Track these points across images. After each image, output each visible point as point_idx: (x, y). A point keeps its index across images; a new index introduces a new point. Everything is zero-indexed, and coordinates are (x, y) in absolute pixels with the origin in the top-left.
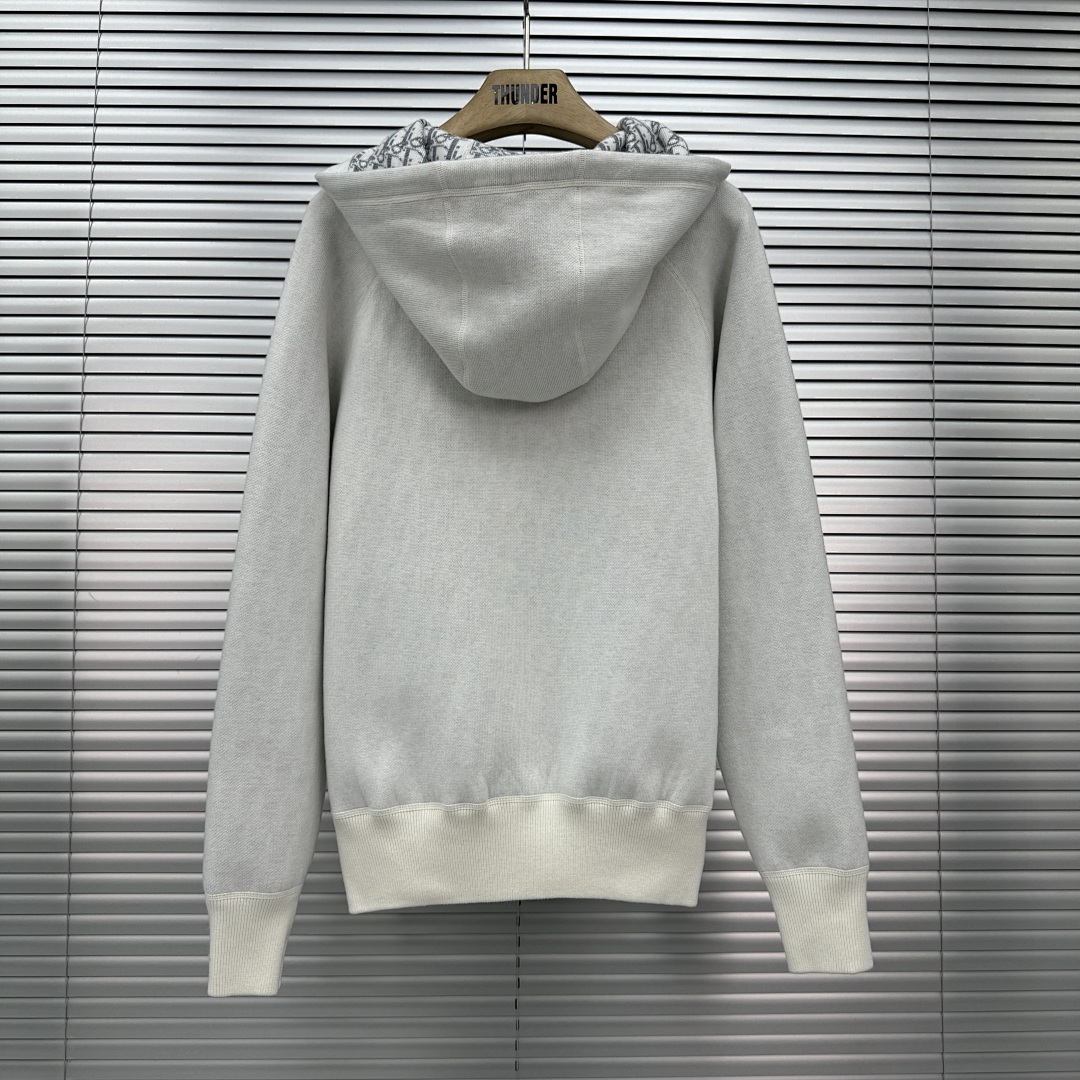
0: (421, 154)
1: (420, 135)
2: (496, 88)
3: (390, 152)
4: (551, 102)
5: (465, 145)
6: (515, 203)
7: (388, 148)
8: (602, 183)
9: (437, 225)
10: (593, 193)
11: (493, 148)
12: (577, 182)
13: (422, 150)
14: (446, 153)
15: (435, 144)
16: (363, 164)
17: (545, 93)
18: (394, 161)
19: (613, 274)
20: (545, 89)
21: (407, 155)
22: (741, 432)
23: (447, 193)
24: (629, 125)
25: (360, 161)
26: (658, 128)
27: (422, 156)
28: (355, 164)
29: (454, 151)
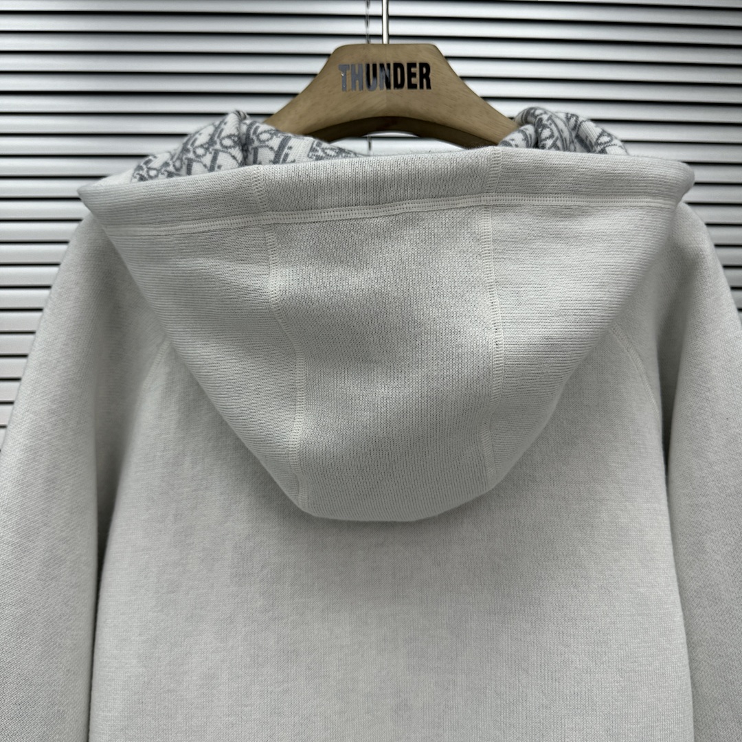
0: (234, 157)
1: (234, 131)
2: (344, 68)
3: (191, 155)
4: (422, 87)
5: (301, 145)
6: (384, 234)
7: (188, 151)
8: (525, 201)
9: (253, 269)
10: (511, 216)
11: (341, 150)
12: (487, 199)
13: (237, 152)
14: (272, 156)
15: (256, 143)
16: (153, 173)
17: (414, 75)
18: (196, 167)
19: (551, 347)
20: (413, 70)
21: (214, 159)
22: (718, 557)
23: (269, 217)
24: (541, 117)
25: (149, 169)
26: (576, 121)
27: (237, 161)
28: (141, 172)
29: (284, 153)
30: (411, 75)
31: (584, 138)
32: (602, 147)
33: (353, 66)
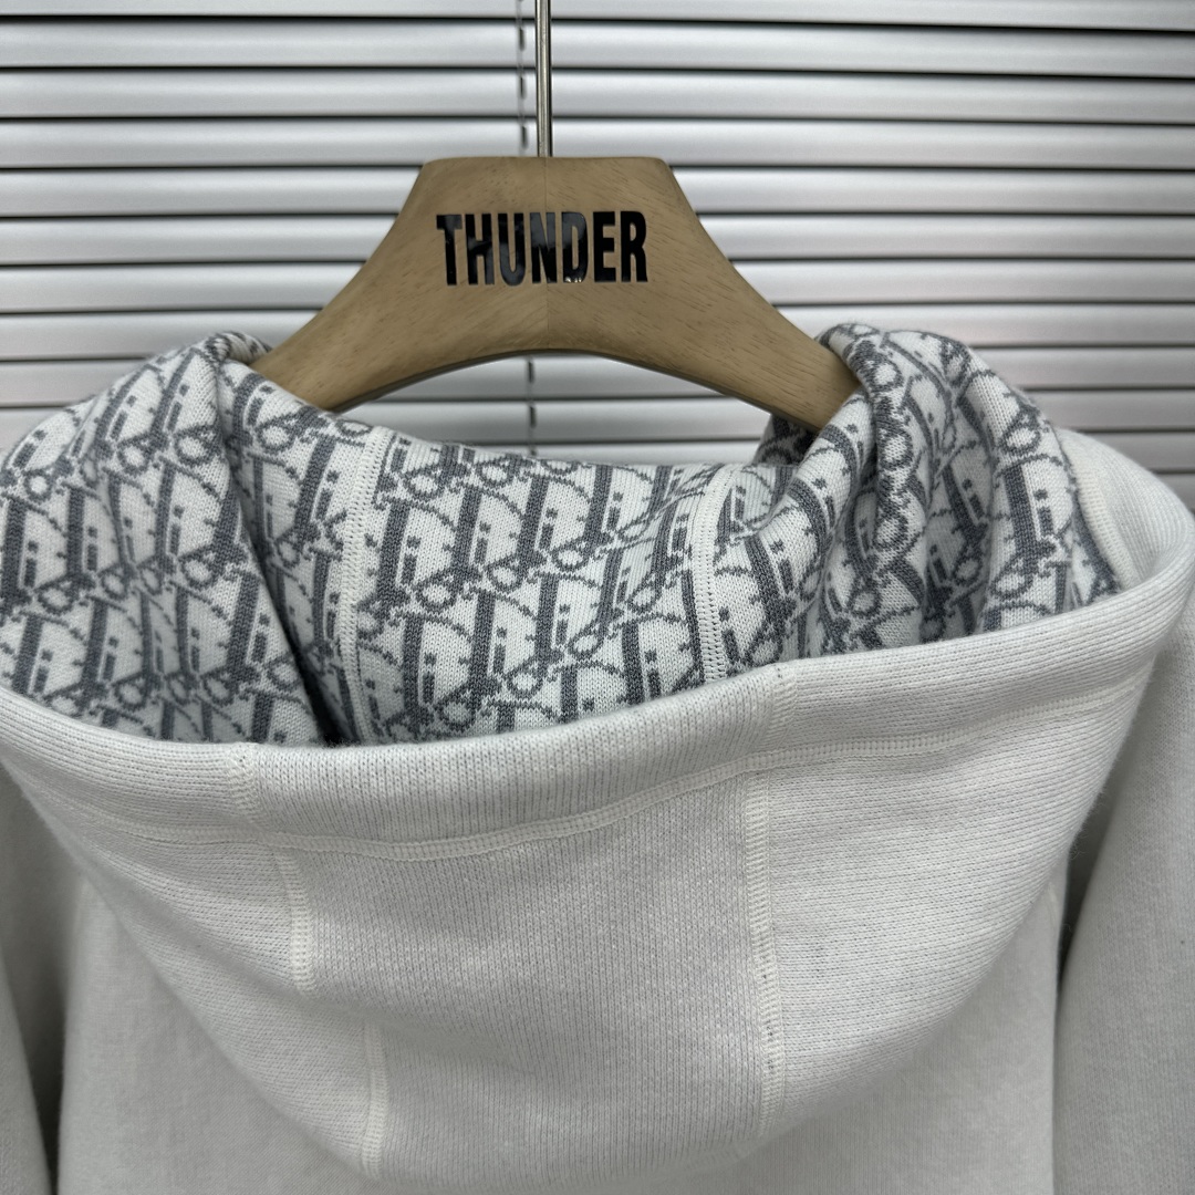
0: (209, 488)
1: (206, 414)
2: (447, 221)
4: (626, 276)
12: (760, 760)
13: (216, 473)
15: (257, 449)
17: (610, 244)
18: (129, 497)
21: (166, 486)
24: (887, 394)
25: (29, 475)
26: (964, 367)
27: (216, 495)
28: (10, 490)
29: (319, 491)
30: (604, 245)
31: (978, 410)
32: (1015, 458)
33: (470, 219)
